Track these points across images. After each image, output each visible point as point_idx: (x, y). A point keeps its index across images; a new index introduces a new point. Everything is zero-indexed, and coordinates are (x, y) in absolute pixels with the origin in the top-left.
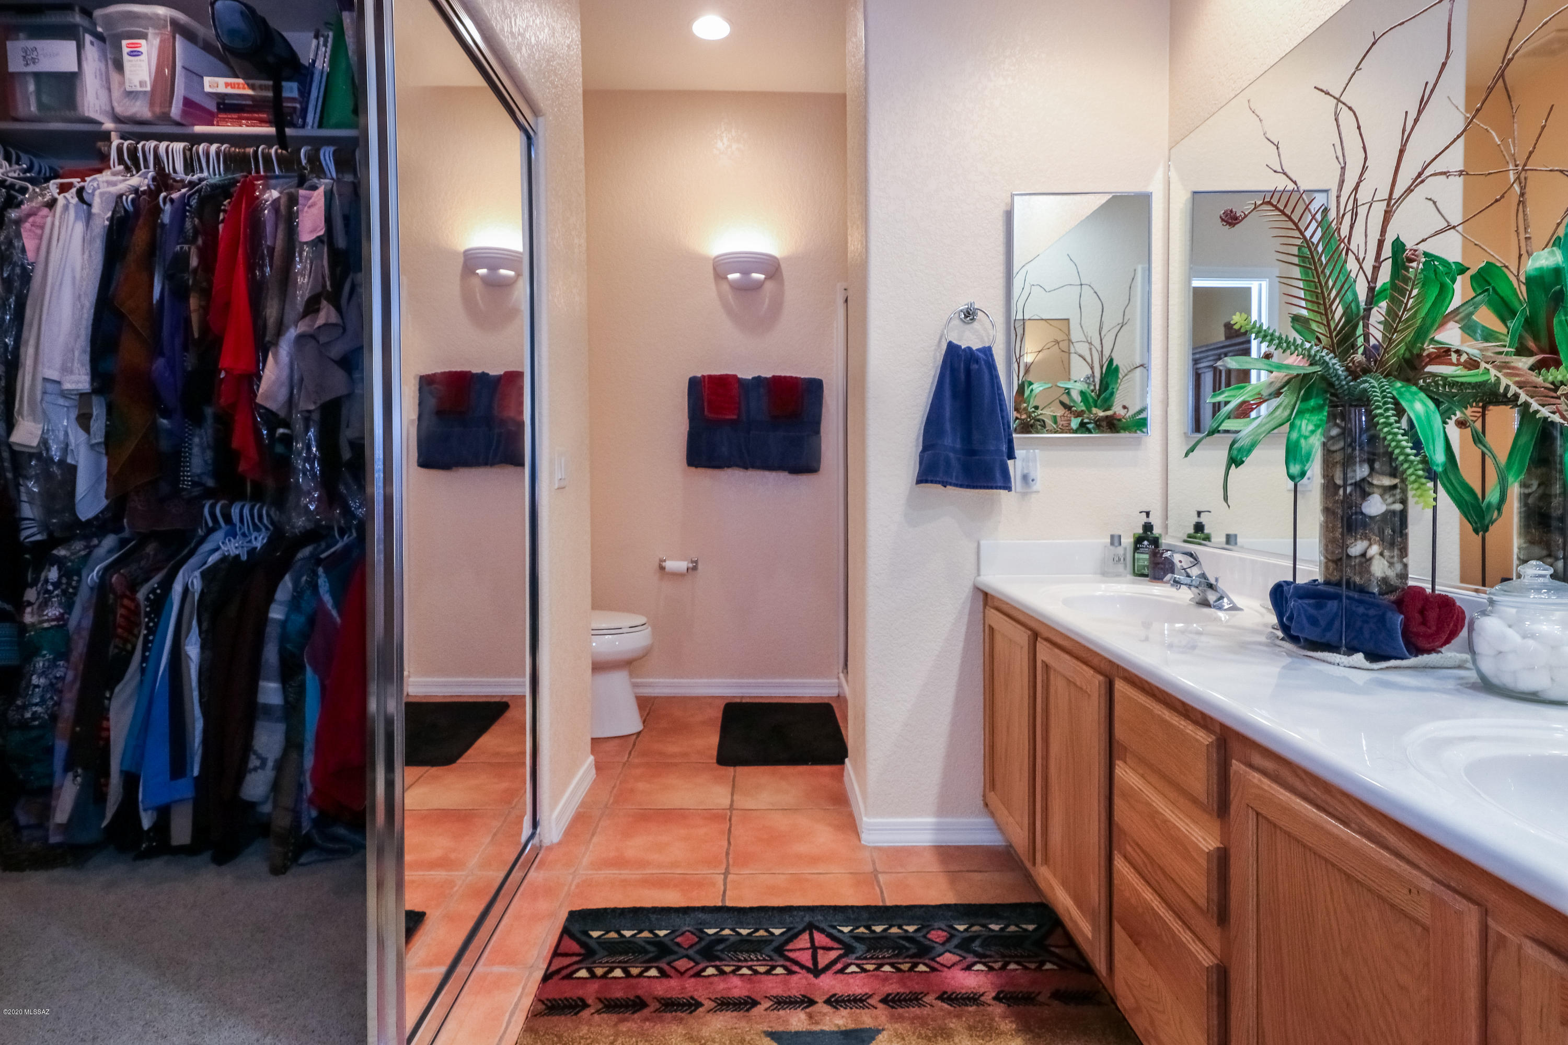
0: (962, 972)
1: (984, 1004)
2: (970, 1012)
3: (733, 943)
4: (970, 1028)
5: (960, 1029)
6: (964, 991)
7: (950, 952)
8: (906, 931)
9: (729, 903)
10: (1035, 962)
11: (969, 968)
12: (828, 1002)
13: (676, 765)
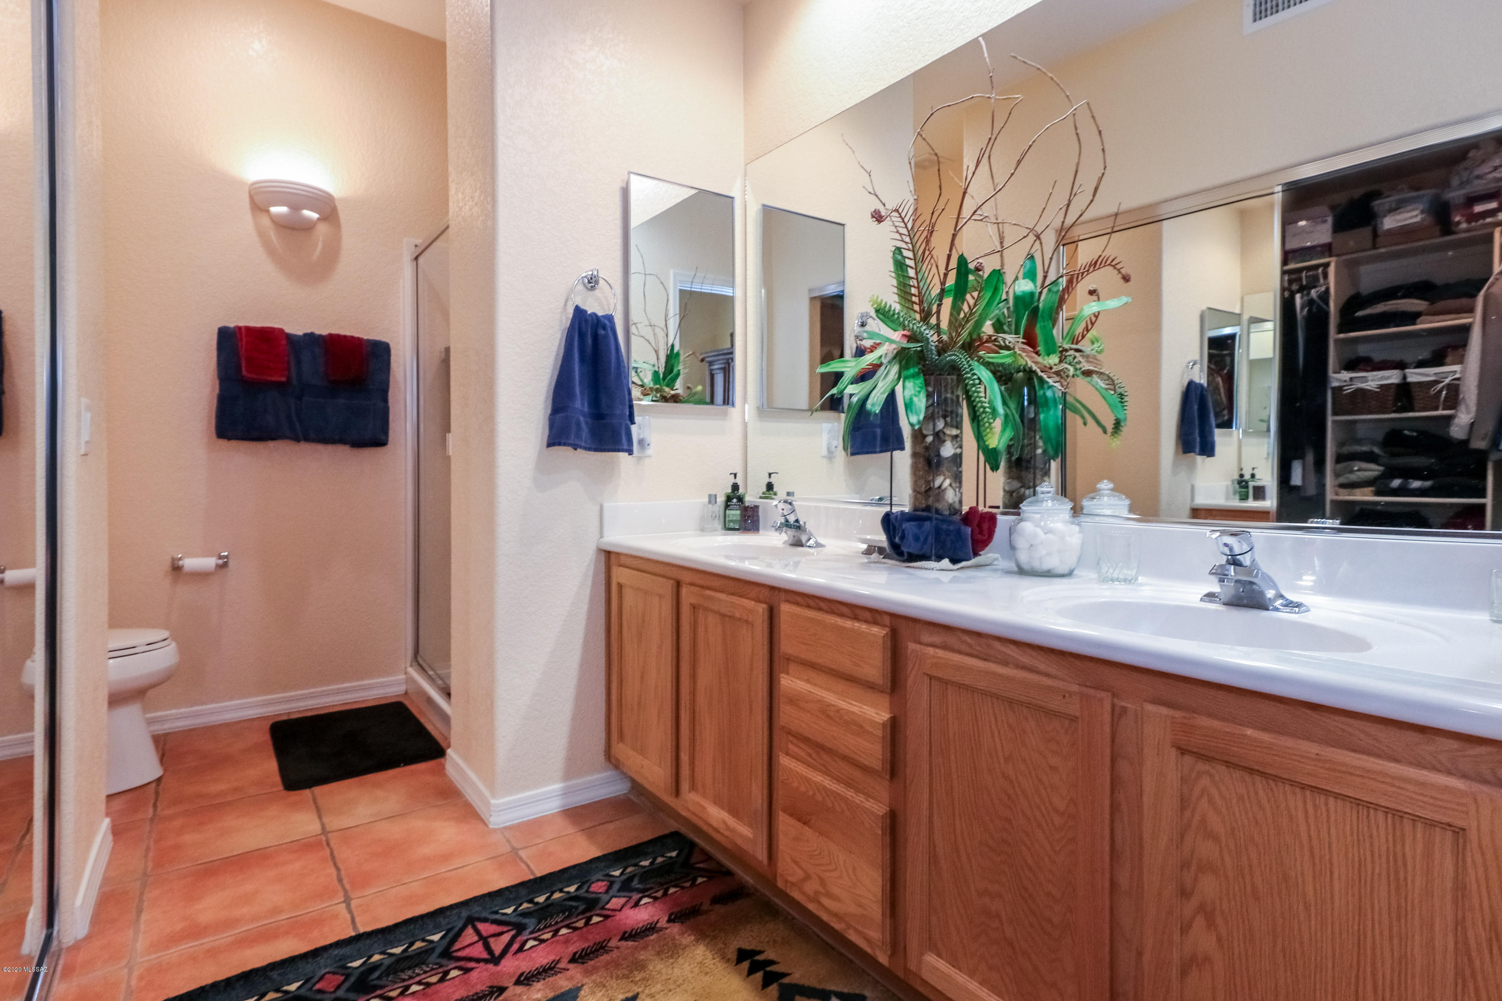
0: (632, 910)
1: (661, 929)
2: (653, 940)
3: (389, 966)
4: (659, 953)
5: (650, 957)
6: (641, 925)
7: (616, 897)
8: (568, 893)
9: (362, 930)
10: (689, 881)
11: (636, 904)
12: (518, 982)
13: (229, 803)
